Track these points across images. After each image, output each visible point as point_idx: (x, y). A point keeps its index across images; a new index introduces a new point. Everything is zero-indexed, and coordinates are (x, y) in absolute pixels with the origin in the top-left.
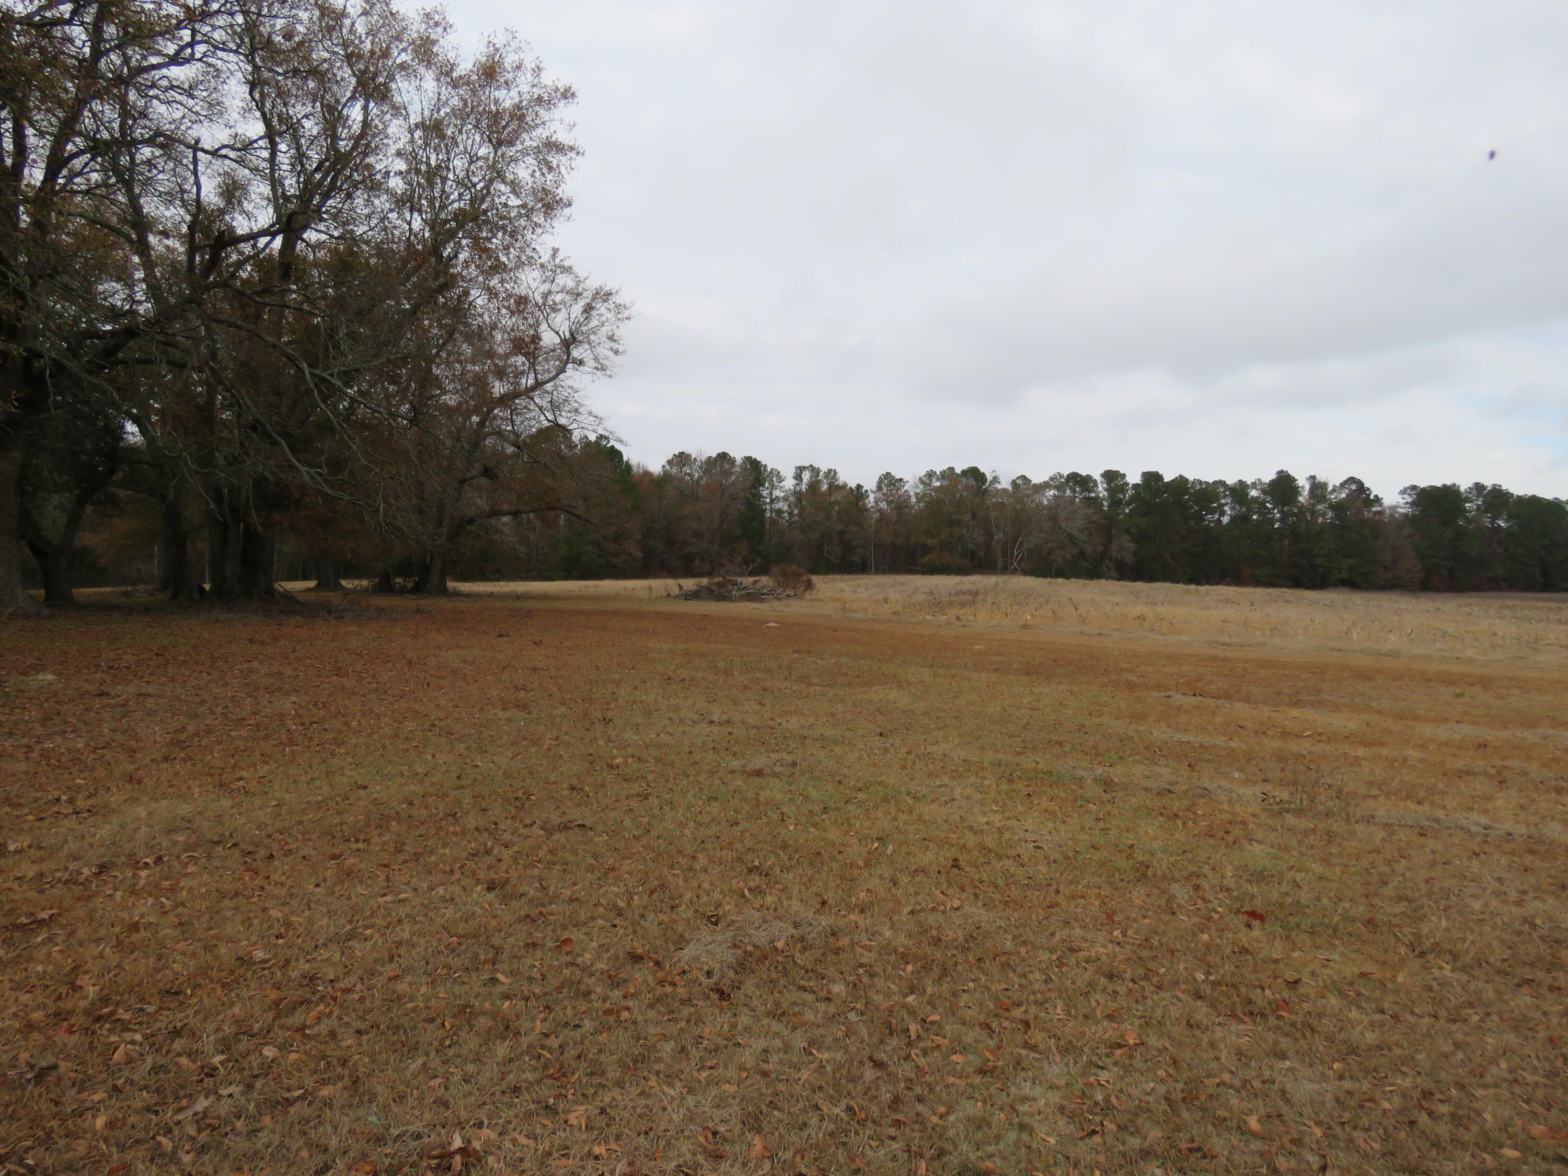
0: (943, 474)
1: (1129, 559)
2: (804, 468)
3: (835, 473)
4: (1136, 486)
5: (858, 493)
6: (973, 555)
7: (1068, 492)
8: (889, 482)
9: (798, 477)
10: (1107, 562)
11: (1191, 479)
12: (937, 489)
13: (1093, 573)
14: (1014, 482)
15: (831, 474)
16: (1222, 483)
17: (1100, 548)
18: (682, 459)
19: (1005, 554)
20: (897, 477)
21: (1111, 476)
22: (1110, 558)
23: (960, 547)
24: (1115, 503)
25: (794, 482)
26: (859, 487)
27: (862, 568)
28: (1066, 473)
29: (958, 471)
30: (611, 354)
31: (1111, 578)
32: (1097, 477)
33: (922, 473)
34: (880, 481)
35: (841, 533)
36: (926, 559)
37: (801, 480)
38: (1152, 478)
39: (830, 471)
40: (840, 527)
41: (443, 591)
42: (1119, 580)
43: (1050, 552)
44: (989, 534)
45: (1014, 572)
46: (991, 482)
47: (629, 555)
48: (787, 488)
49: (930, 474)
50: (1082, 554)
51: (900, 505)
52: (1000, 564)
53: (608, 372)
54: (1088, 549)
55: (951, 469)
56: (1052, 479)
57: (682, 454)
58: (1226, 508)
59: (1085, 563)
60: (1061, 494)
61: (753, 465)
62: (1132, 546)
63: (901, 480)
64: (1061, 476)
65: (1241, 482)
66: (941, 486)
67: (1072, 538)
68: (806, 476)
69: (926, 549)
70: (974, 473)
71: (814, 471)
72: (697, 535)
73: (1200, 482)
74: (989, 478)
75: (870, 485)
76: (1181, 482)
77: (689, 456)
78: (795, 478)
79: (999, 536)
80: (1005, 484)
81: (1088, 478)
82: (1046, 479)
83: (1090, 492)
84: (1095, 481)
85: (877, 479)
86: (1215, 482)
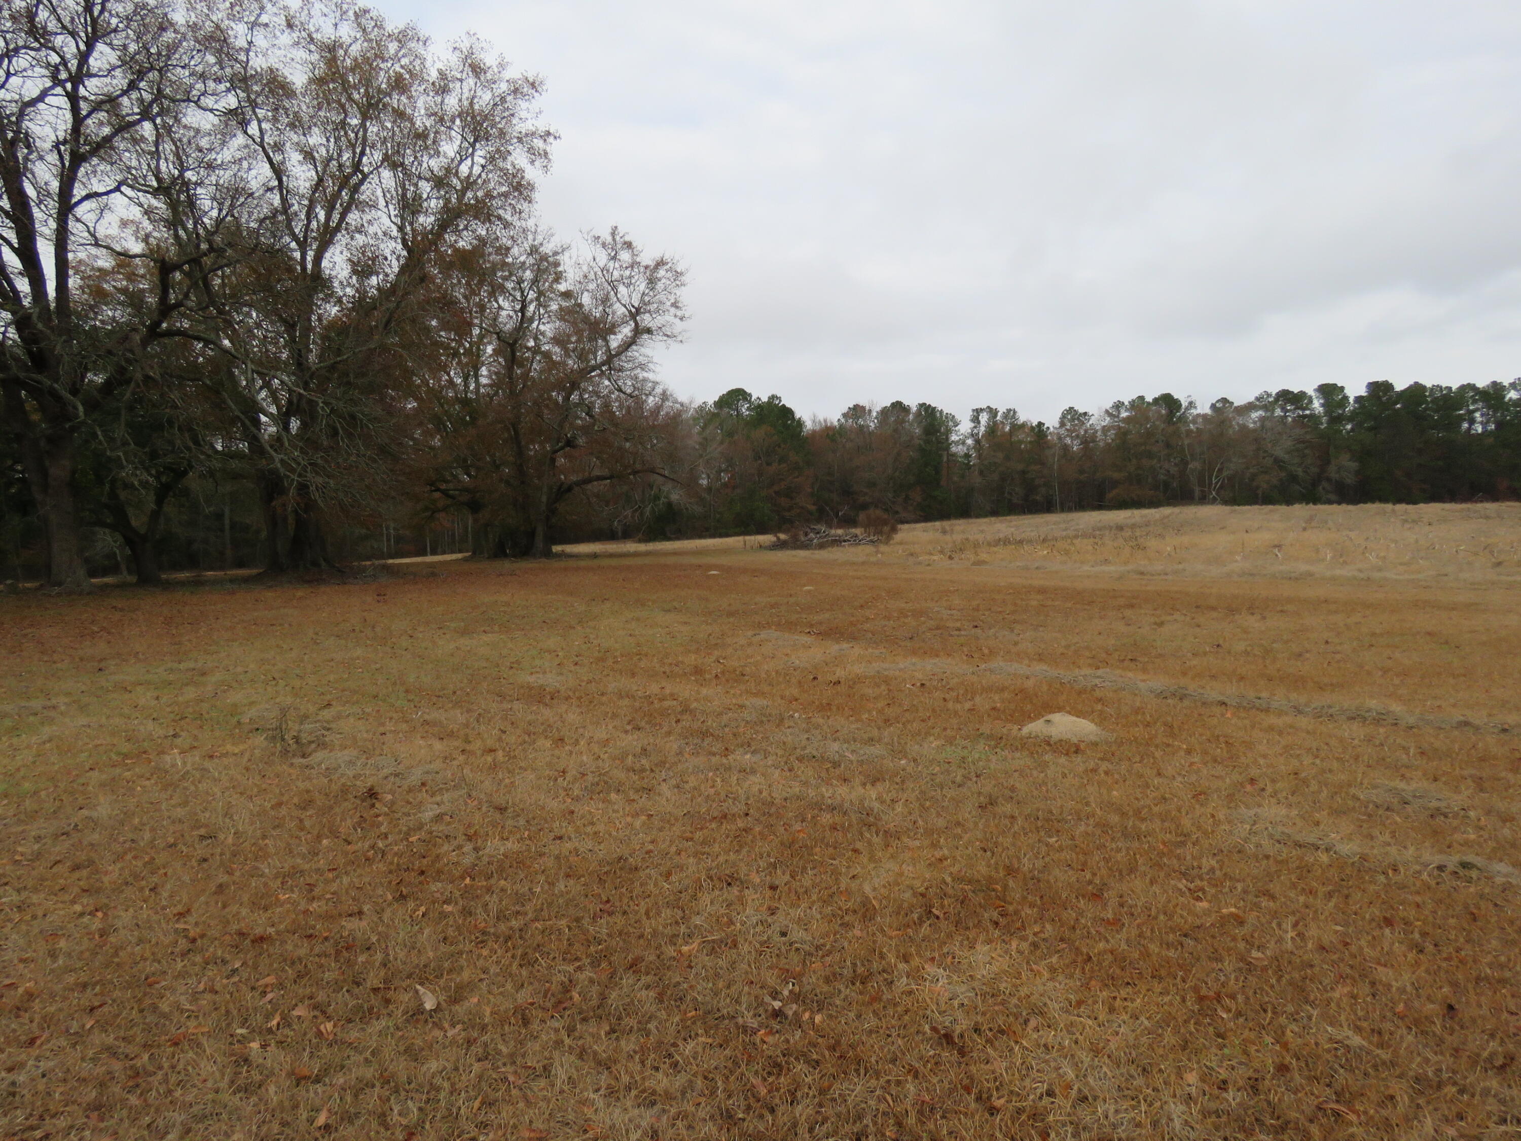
0: (1133, 403)
1: (1350, 479)
2: (982, 410)
3: (1015, 412)
4: (1358, 399)
5: (1039, 430)
6: (1166, 485)
7: (1278, 412)
8: (1072, 416)
9: (976, 420)
10: (1325, 484)
11: (1429, 385)
12: (1125, 420)
13: (1311, 497)
14: (1213, 406)
15: (1011, 414)
16: (1472, 387)
17: (1314, 470)
18: (857, 411)
19: (1201, 483)
20: (1081, 411)
21: (1329, 391)
22: (1329, 480)
23: (1150, 480)
24: (1336, 420)
25: (973, 425)
26: (1040, 424)
27: (1048, 507)
28: (1274, 391)
29: (1149, 399)
30: (677, 321)
31: (1330, 502)
32: (1310, 391)
33: (1108, 405)
34: (1064, 416)
35: (1024, 472)
36: (1114, 492)
37: (979, 422)
38: (1380, 390)
39: (1009, 411)
40: (1020, 467)
41: (548, 554)
42: (1339, 503)
43: (1253, 477)
44: (1185, 463)
45: (1213, 501)
46: (1187, 409)
47: (802, 508)
48: (962, 431)
49: (1118, 405)
50: (1293, 478)
51: (1088, 440)
52: (1197, 493)
53: (679, 338)
54: (1300, 472)
55: (1141, 398)
56: (1257, 399)
57: (856, 407)
58: (1477, 415)
59: (1297, 487)
60: (1269, 414)
61: (927, 411)
62: (1354, 465)
63: (1085, 414)
64: (1269, 395)
65: (1495, 384)
66: (1128, 417)
67: (1277, 461)
68: (984, 418)
69: (1115, 484)
70: (1168, 402)
71: (993, 412)
72: (872, 484)
73: (1440, 388)
74: (1184, 404)
75: (1052, 421)
76: (1417, 390)
77: (863, 408)
78: (972, 421)
79: (1195, 465)
80: (1203, 408)
81: (1302, 394)
82: (1251, 399)
83: (1304, 409)
84: (1310, 398)
85: (1059, 415)
86: (1463, 388)
